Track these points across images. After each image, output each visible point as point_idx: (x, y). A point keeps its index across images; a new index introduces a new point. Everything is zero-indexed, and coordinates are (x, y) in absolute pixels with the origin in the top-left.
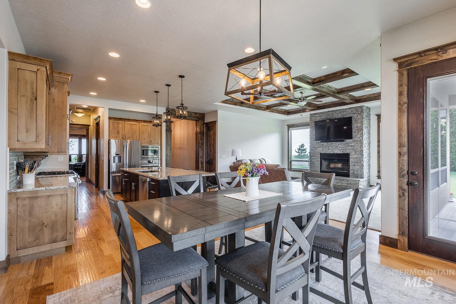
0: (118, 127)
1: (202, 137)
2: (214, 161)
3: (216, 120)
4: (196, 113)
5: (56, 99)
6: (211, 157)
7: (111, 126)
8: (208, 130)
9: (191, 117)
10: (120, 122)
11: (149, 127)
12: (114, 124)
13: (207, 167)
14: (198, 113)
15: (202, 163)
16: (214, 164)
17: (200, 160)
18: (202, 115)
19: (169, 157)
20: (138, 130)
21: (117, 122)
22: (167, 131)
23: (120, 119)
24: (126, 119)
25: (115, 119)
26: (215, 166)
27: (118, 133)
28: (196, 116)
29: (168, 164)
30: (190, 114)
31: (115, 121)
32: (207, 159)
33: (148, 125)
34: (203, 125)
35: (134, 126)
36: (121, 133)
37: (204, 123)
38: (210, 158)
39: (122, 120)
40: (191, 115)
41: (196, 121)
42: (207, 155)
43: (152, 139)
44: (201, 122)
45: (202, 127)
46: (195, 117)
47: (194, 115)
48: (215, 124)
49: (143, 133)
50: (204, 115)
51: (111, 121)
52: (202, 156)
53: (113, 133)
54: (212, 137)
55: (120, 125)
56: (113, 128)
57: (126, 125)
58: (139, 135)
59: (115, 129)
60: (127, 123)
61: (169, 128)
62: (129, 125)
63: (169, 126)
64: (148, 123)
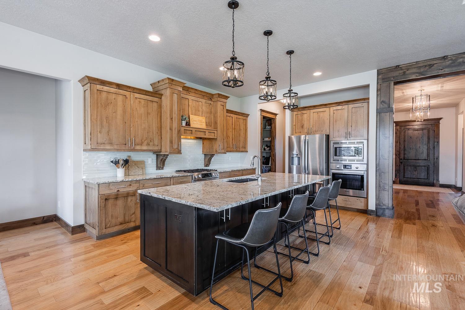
0: (302, 120)
5: (164, 105)
7: (294, 120)
9: (455, 66)
10: (304, 112)
11: (346, 110)
12: (298, 116)
19: (386, 159)
20: (328, 119)
21: (302, 112)
22: (380, 112)
23: (304, 108)
24: (311, 107)
25: (298, 109)
27: (302, 127)
29: (384, 173)
30: (450, 61)
31: (299, 113)
33: (343, 108)
35: (322, 114)
36: (305, 126)
39: (307, 109)
40: (452, 63)
43: (351, 130)
49: (336, 121)
51: (295, 113)
53: (297, 127)
55: (305, 116)
56: (296, 120)
57: (312, 114)
58: (330, 126)
59: (299, 122)
60: (312, 111)
61: (386, 106)
62: (316, 115)
63: (387, 101)
64: (343, 104)
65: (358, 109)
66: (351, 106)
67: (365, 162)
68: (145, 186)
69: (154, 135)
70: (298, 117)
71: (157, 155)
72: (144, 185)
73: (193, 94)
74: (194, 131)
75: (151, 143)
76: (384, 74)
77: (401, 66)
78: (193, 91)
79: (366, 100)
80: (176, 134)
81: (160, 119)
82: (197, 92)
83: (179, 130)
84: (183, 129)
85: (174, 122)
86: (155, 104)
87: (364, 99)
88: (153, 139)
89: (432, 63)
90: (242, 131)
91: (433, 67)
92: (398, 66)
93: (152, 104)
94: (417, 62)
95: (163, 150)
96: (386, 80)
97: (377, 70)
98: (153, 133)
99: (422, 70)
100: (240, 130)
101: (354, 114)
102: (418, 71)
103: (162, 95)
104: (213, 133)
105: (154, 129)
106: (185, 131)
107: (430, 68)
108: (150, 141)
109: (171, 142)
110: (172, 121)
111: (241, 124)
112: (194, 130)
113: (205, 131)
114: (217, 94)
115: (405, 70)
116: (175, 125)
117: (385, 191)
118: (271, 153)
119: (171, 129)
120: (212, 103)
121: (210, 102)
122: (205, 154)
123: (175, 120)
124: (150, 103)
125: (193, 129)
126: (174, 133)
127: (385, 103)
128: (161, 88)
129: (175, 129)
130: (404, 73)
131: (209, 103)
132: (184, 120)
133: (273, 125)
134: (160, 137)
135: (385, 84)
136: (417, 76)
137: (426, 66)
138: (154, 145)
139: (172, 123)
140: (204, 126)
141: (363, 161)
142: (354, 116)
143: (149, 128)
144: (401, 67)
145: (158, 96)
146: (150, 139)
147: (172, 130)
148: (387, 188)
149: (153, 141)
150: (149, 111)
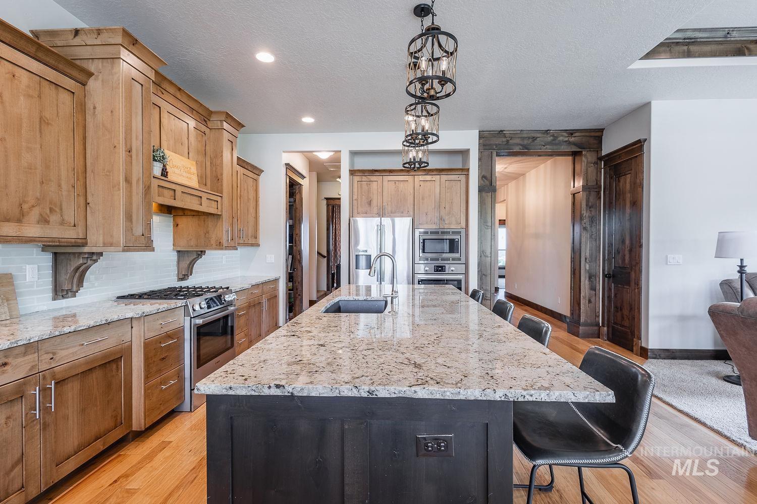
0: (369, 191)
1: (591, 199)
2: (633, 275)
3: (642, 137)
4: (571, 133)
5: (99, 108)
6: (624, 260)
7: (355, 190)
8: (611, 178)
9: (556, 144)
10: (373, 178)
11: (438, 183)
12: (361, 185)
13: (610, 289)
14: (577, 131)
15: (590, 278)
16: (633, 284)
17: (585, 267)
18: (593, 134)
19: (487, 257)
20: (411, 194)
21: (368, 178)
22: (481, 190)
23: (374, 172)
24: (384, 171)
25: (363, 172)
26: (640, 289)
27: (370, 203)
28: (572, 139)
29: (486, 276)
30: (552, 138)
31: (364, 178)
32: (610, 264)
33: (434, 179)
34: (596, 163)
35: (401, 185)
36: (374, 203)
37: (600, 159)
38: (620, 261)
39: (377, 174)
40: (553, 140)
41: (575, 154)
42: (610, 253)
43: (443, 212)
44: (588, 157)
45: (592, 169)
46: (569, 143)
47: (567, 139)
48: (641, 148)
49: (423, 199)
50: (598, 134)
51: (356, 179)
52: (591, 255)
53: (359, 203)
54: (628, 195)
55: (374, 185)
56: (359, 192)
57: (385, 183)
58: (414, 205)
59: (363, 195)
60: (386, 178)
61: (487, 183)
62: (392, 184)
63: (488, 176)
64: (434, 174)
65: (453, 183)
66: (444, 177)
67: (463, 261)
68: (57, 357)
69: (64, 194)
70: (361, 187)
71: (55, 254)
72: (54, 354)
73: (171, 99)
74: (178, 193)
75: (54, 218)
76: (485, 139)
77: (505, 132)
78: (172, 90)
79: (465, 171)
80: (141, 194)
81: (82, 147)
82: (179, 96)
83: (148, 187)
84: (155, 183)
85: (134, 162)
86: (65, 97)
87: (462, 170)
88: (61, 205)
89: (535, 135)
90: (252, 202)
91: (536, 141)
92: (502, 131)
93: (57, 95)
94: (522, 131)
95: (91, 239)
96: (487, 147)
97: (479, 132)
98: (60, 186)
99: (526, 142)
100: (249, 199)
101: (448, 191)
102: (521, 142)
103: (90, 74)
104: (215, 201)
105: (64, 173)
106: (161, 189)
107: (534, 141)
108: (51, 210)
109: (129, 217)
110: (131, 156)
111: (249, 187)
112: (179, 189)
113: (200, 194)
114: (223, 112)
115: (508, 139)
116: (137, 171)
117: (487, 300)
118: (295, 248)
119: (128, 180)
120: (207, 130)
121: (203, 128)
122: (179, 252)
123: (137, 155)
124: (49, 91)
125: (178, 186)
126: (134, 193)
127: (486, 179)
128: (85, 52)
129: (138, 180)
130: (508, 141)
131: (202, 130)
132: (159, 161)
133: (298, 197)
134: (82, 200)
135: (487, 153)
136: (520, 149)
137: (529, 138)
138: (62, 223)
139: (131, 163)
140: (194, 182)
141: (460, 260)
142: (447, 192)
143: (47, 167)
144: (505, 134)
145: (75, 73)
146: (51, 203)
147: (131, 183)
148: (489, 296)
149: (61, 209)
150: (47, 115)
